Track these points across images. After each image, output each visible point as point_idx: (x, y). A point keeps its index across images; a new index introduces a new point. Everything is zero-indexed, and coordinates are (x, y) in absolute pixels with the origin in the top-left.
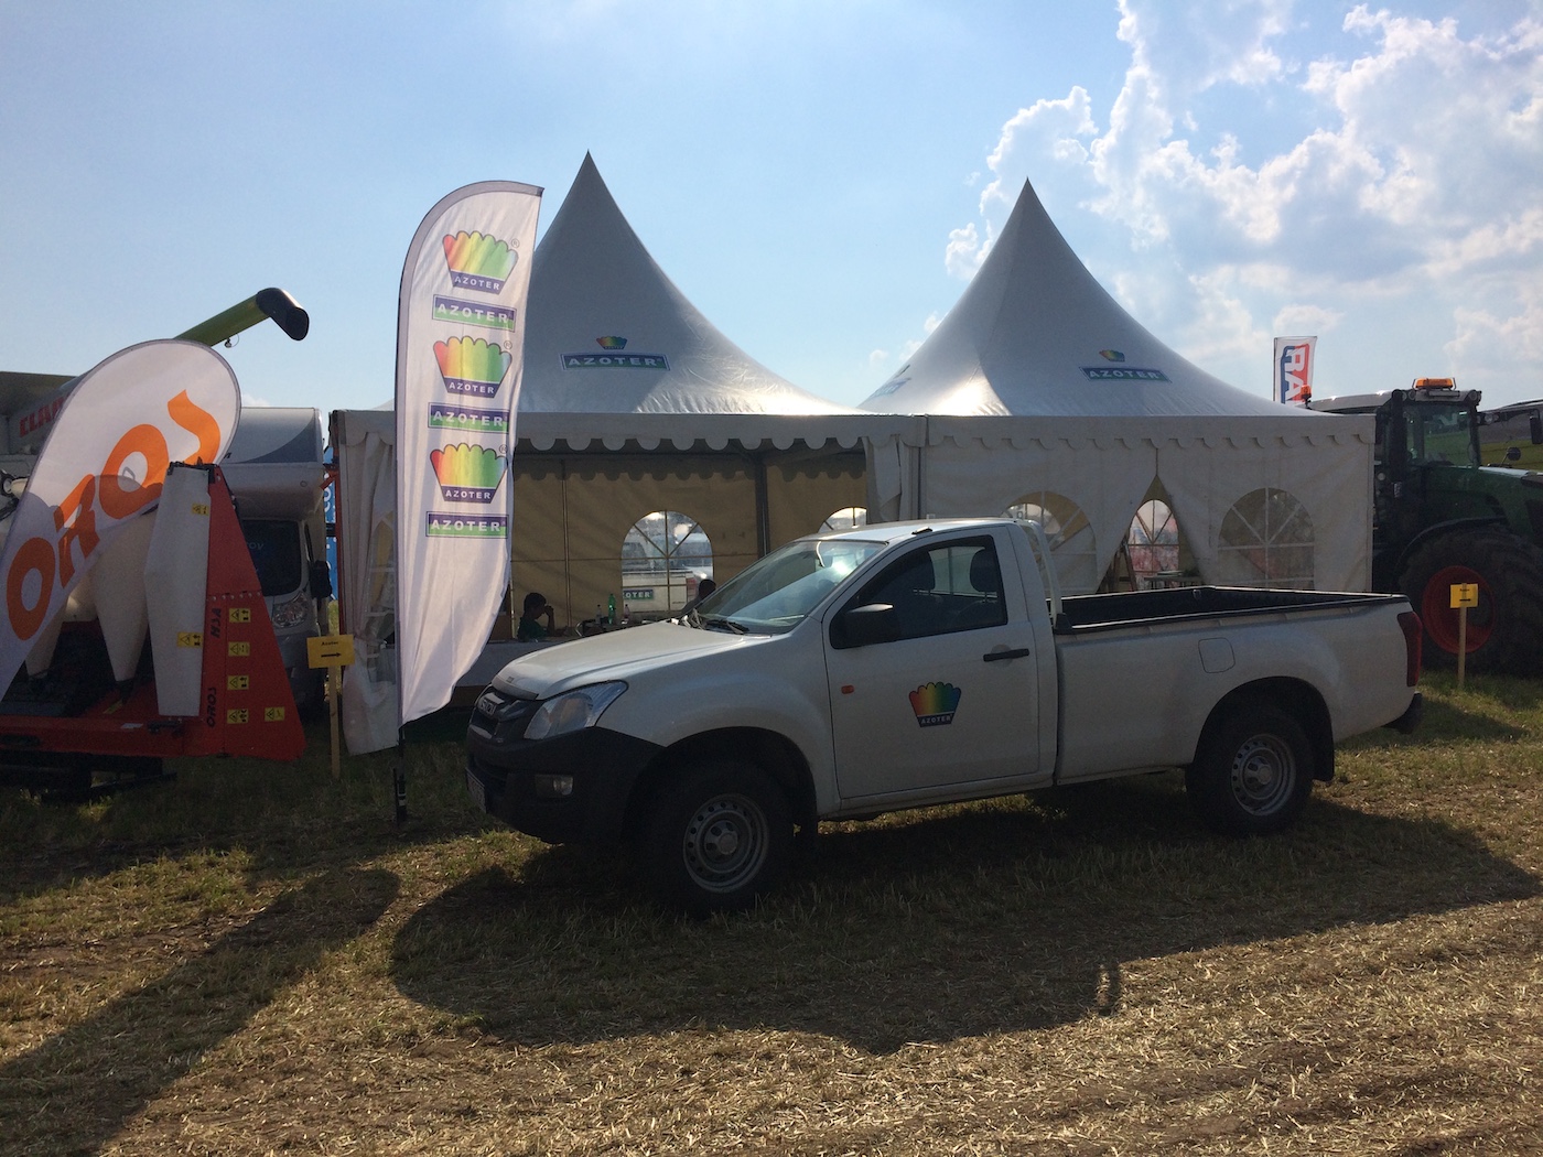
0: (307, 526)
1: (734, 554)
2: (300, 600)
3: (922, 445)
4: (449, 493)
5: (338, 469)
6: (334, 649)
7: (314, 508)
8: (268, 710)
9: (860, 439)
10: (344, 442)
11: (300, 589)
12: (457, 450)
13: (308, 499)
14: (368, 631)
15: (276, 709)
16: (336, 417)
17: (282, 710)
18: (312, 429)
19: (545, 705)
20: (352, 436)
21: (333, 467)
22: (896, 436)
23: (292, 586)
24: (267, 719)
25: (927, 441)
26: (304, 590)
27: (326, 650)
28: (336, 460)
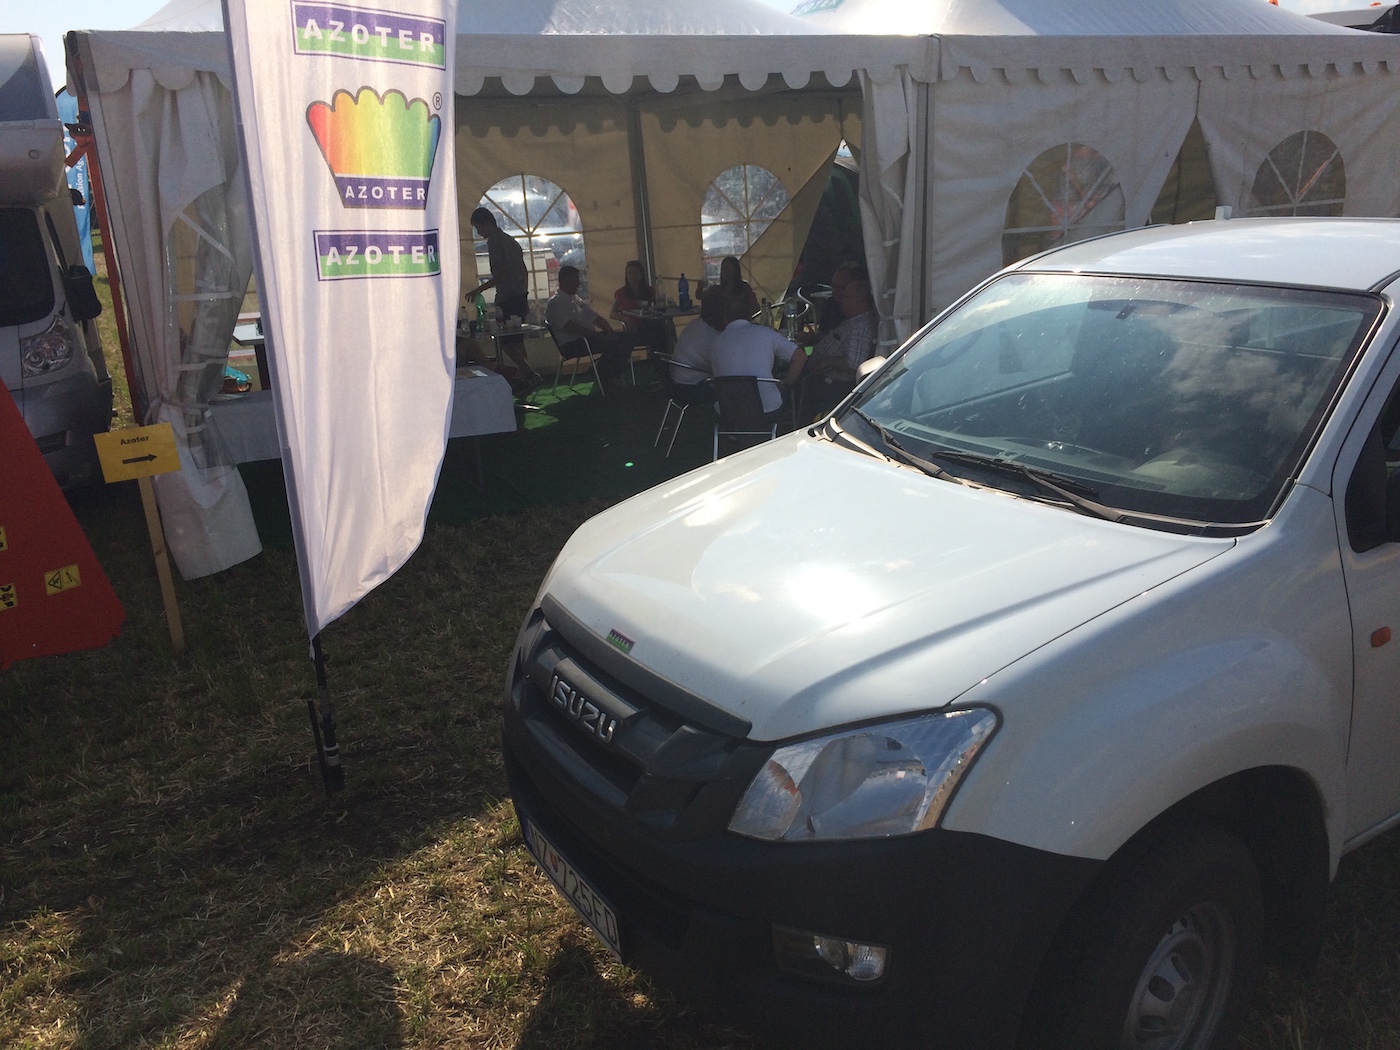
0: (47, 215)
1: (608, 228)
2: (58, 328)
3: (933, 79)
4: (350, 193)
5: (90, 132)
6: (144, 450)
7: (54, 187)
8: (48, 577)
9: (855, 73)
10: (96, 87)
11: (56, 310)
12: (356, 100)
13: (45, 174)
14: (181, 393)
15: (63, 571)
16: (76, 44)
17: (74, 570)
18: (32, 69)
19: (780, 756)
20: (108, 76)
21: (83, 128)
22: (902, 67)
23: (43, 309)
24: (51, 590)
25: (940, 75)
26: (62, 313)
27: (129, 452)
28: (85, 116)
